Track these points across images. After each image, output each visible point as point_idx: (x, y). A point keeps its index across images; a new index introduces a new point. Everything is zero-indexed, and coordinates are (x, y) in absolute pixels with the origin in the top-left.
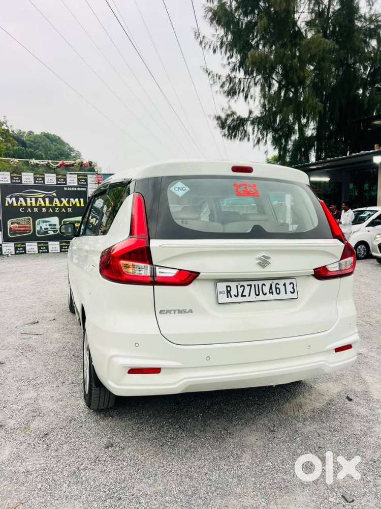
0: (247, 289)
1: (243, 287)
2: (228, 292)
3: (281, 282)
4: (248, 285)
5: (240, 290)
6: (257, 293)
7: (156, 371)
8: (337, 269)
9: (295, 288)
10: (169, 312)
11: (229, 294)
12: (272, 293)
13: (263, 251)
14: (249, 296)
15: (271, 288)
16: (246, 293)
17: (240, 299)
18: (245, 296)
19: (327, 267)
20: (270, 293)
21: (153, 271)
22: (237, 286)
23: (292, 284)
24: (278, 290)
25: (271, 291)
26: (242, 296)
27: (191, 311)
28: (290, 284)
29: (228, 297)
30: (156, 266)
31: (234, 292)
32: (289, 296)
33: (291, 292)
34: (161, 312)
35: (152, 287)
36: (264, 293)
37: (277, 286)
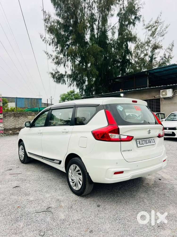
0: (144, 142)
7: (122, 172)
10: (125, 151)
12: (149, 143)
15: (149, 141)
19: (160, 133)
21: (120, 137)
23: (153, 140)
27: (131, 150)
30: (121, 135)
31: (141, 143)
34: (123, 151)
35: (120, 142)
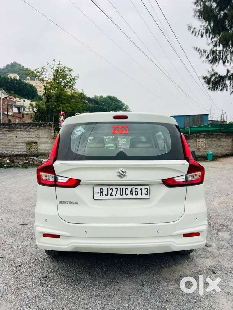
0: (115, 191)
1: (112, 190)
2: (101, 193)
3: (139, 187)
4: (115, 189)
5: (110, 192)
6: (122, 194)
7: (57, 237)
8: (184, 180)
9: (148, 192)
10: (64, 203)
11: (101, 194)
12: (132, 194)
13: (121, 167)
14: (116, 195)
15: (132, 191)
16: (114, 193)
17: (109, 197)
18: (113, 195)
19: (174, 178)
20: (130, 194)
21: (56, 179)
22: (108, 189)
23: (146, 189)
24: (136, 192)
25: (131, 193)
26: (111, 195)
27: (77, 203)
28: (145, 189)
29: (101, 196)
30: (57, 175)
31: (105, 192)
32: (144, 196)
33: (145, 194)
34: (60, 203)
35: (55, 188)
36: (127, 194)
37: (136, 190)
